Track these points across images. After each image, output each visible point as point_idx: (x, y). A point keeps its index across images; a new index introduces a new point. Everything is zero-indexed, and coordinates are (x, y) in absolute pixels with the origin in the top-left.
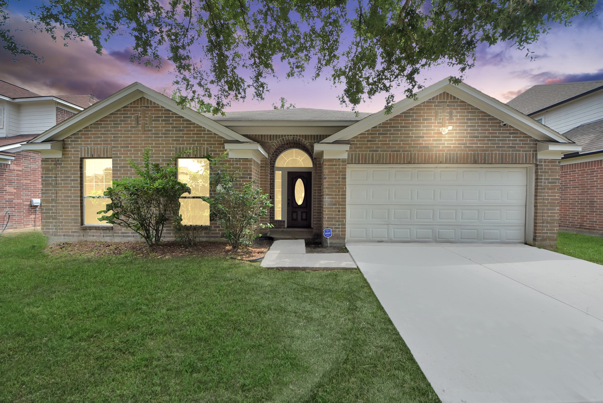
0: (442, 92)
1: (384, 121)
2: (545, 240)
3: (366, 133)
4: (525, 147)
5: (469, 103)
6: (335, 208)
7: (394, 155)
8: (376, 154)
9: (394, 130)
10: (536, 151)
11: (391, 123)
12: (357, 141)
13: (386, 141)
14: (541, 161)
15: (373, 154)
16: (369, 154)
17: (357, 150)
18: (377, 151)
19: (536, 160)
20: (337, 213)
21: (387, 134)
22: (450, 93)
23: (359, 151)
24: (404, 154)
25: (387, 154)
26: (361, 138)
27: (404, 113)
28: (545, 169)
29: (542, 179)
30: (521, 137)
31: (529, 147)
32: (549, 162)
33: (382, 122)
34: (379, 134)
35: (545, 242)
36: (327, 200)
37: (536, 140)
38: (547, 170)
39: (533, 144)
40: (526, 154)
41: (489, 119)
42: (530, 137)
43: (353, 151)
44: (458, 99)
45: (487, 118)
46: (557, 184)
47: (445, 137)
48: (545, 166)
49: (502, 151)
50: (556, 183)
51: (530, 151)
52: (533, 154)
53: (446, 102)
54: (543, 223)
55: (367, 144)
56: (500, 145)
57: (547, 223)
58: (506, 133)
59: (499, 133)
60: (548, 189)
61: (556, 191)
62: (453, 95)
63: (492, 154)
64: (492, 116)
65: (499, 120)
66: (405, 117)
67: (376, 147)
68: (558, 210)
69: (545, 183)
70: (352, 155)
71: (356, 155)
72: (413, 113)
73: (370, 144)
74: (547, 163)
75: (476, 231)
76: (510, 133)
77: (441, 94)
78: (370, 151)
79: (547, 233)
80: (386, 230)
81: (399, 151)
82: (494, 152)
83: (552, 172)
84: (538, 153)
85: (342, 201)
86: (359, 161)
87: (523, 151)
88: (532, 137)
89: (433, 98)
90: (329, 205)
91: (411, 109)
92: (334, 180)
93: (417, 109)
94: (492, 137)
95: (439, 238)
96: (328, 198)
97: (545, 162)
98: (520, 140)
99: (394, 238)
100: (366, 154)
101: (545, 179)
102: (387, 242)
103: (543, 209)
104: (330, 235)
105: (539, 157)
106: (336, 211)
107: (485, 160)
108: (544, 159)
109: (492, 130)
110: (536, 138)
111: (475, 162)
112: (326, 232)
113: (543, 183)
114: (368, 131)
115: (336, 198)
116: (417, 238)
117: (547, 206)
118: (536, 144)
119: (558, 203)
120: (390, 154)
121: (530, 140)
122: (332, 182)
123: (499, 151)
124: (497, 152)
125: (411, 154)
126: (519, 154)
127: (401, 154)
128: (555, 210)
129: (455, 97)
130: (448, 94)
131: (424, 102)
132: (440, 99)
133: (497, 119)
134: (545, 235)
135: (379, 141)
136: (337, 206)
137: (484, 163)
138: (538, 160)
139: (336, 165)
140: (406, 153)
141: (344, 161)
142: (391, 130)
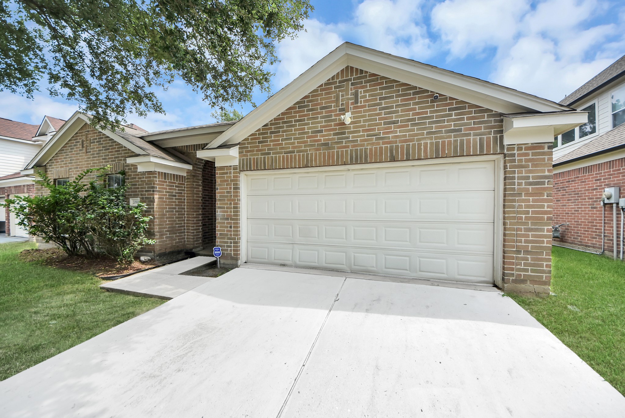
0: (344, 67)
1: (275, 117)
2: (524, 281)
3: (257, 133)
4: (480, 128)
5: (382, 75)
6: (227, 223)
7: (287, 157)
8: (268, 158)
9: (287, 127)
10: (501, 132)
11: (283, 118)
12: (248, 143)
13: (278, 140)
14: (511, 147)
15: (264, 158)
16: (261, 158)
17: (249, 154)
18: (269, 154)
19: (502, 146)
20: (229, 229)
21: (279, 132)
22: (355, 66)
23: (251, 155)
24: (299, 156)
25: (280, 157)
26: (251, 139)
27: (298, 103)
28: (521, 161)
29: (513, 178)
30: (471, 113)
31: (486, 128)
32: (526, 149)
33: (273, 118)
34: (271, 133)
35: (523, 286)
36: (219, 213)
37: (501, 115)
38: (524, 163)
39: (495, 121)
40: (480, 139)
41: (414, 94)
42: (487, 110)
43: (244, 155)
44: (366, 72)
45: (411, 92)
46: (546, 186)
47: (350, 128)
48: (519, 155)
49: (436, 138)
50: (543, 183)
51: (490, 133)
52: (495, 139)
53: (350, 80)
54: (518, 252)
55: (258, 147)
56: (434, 130)
57: (527, 252)
58: (445, 110)
59: (431, 112)
60: (527, 194)
61: (545, 197)
62: (359, 68)
63: (420, 145)
64: (420, 88)
65: (431, 92)
66: (299, 107)
67: (269, 149)
68: (548, 231)
69: (519, 184)
70: (243, 160)
71: (247, 159)
72: (308, 102)
73: (262, 146)
74: (523, 151)
75: (408, 258)
76: (450, 110)
77: (342, 71)
78: (262, 154)
79: (527, 270)
80: (291, 251)
81: (293, 152)
82: (422, 142)
83: (533, 166)
84: (505, 135)
85: (234, 215)
86: (250, 167)
87: (475, 135)
88: (492, 111)
89: (333, 78)
90: (221, 219)
91: (306, 97)
92: (226, 191)
93: (313, 96)
94: (419, 119)
95: (354, 265)
96: (220, 212)
97: (520, 149)
98: (468, 119)
99: (299, 261)
100: (257, 159)
101: (519, 178)
102: (290, 266)
103: (518, 230)
104: (220, 254)
105: (506, 142)
106: (227, 227)
107: (408, 154)
108: (518, 145)
109: (420, 108)
110: (500, 111)
111: (393, 159)
112: (215, 251)
113: (518, 184)
114: (259, 130)
115: (227, 212)
116: (326, 263)
117: (526, 224)
118: (502, 121)
119: (549, 219)
120: (283, 157)
121: (489, 116)
122: (224, 193)
123: (431, 138)
124: (429, 142)
125: (307, 155)
126: (468, 141)
127: (295, 156)
128: (543, 230)
129: (363, 70)
130: (352, 68)
131: (321, 86)
132: (342, 77)
133: (427, 91)
134: (522, 273)
135: (271, 141)
136: (229, 221)
137: (408, 160)
138: (506, 147)
139: (227, 173)
140: (301, 154)
141: (235, 168)
142: (283, 127)
